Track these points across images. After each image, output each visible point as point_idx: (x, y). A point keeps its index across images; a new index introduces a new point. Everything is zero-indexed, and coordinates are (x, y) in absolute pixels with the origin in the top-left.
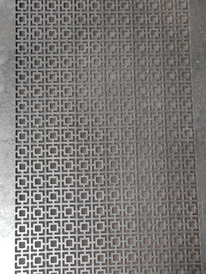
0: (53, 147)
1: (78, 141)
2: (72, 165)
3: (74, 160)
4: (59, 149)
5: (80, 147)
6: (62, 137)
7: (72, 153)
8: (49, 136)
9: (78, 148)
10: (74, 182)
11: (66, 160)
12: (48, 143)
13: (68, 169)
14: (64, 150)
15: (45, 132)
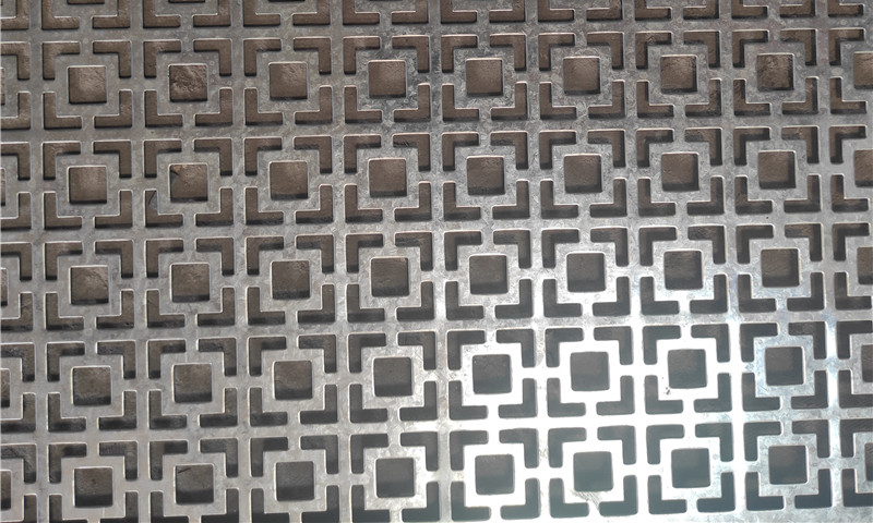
0: (266, 280)
1: (225, 122)
2: (388, 154)
3: (353, 146)
4: (278, 245)
5: (266, 107)
6: (202, 222)
7: (311, 158)
8: (191, 312)
9: (277, 121)
10: (497, 141)
11: (352, 194)
12: (242, 318)
13: (414, 179)
14: (290, 209)
15: (167, 336)
